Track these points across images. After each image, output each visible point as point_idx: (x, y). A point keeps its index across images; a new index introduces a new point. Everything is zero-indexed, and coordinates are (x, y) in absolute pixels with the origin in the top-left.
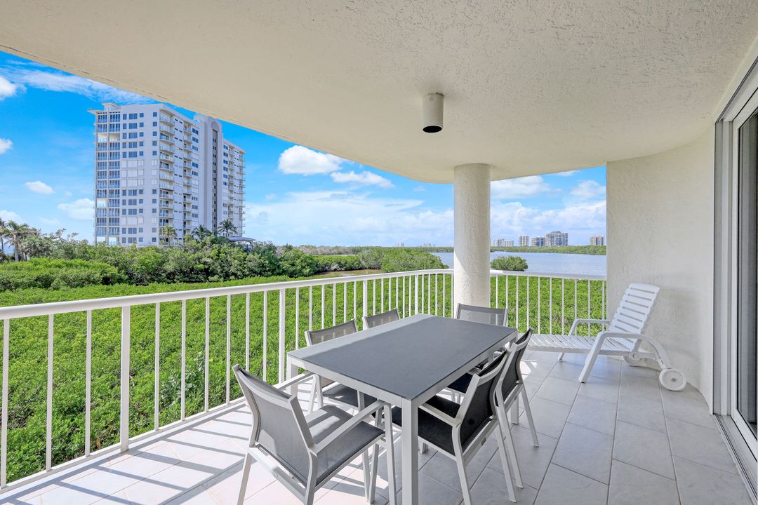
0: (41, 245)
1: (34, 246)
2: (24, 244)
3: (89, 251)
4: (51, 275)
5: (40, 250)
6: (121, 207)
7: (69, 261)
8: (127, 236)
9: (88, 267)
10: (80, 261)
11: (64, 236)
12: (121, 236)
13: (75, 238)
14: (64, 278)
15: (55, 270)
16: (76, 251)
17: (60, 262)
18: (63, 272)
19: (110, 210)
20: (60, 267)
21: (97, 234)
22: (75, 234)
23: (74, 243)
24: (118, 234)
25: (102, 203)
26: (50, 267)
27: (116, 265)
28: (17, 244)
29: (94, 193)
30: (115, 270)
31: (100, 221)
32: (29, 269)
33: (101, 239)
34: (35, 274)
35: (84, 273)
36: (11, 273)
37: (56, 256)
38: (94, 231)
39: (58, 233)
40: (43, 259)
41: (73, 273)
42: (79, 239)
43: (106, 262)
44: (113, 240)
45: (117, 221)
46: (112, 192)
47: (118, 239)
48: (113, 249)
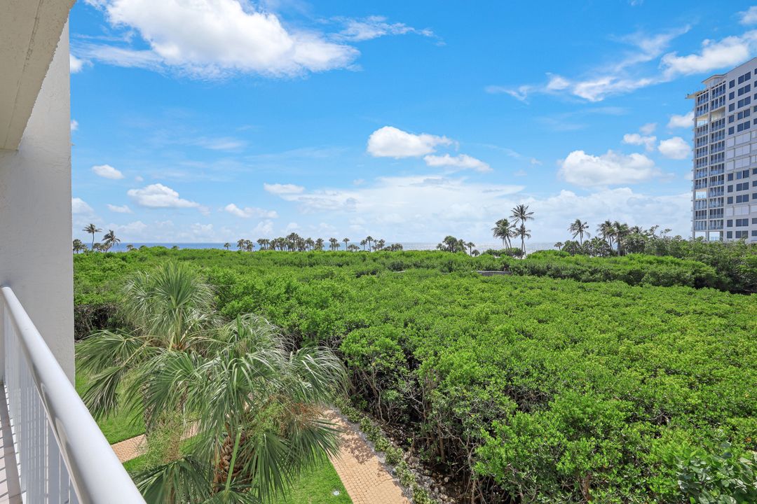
0: (637, 242)
1: (632, 243)
2: (624, 242)
3: (682, 247)
4: (643, 271)
5: (637, 247)
6: (726, 195)
7: (661, 258)
8: (734, 229)
9: (679, 264)
10: (670, 258)
11: (657, 233)
12: (726, 229)
13: (668, 235)
14: (654, 274)
15: (645, 265)
16: (669, 248)
17: (651, 258)
18: (653, 268)
19: (711, 200)
20: (651, 263)
21: (695, 229)
22: (668, 230)
23: (666, 240)
24: (722, 228)
25: (702, 194)
26: (642, 262)
27: (713, 265)
28: (618, 241)
29: (692, 184)
30: (712, 270)
31: (698, 214)
32: (625, 263)
33: (698, 234)
34: (629, 268)
35: (674, 271)
36: (612, 266)
37: (649, 252)
38: (692, 226)
39: (651, 230)
40: (637, 255)
41: (663, 269)
42: (672, 235)
43: (701, 260)
44: (715, 236)
45: (721, 212)
46: (713, 179)
47: (722, 233)
48: (711, 246)
